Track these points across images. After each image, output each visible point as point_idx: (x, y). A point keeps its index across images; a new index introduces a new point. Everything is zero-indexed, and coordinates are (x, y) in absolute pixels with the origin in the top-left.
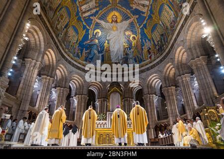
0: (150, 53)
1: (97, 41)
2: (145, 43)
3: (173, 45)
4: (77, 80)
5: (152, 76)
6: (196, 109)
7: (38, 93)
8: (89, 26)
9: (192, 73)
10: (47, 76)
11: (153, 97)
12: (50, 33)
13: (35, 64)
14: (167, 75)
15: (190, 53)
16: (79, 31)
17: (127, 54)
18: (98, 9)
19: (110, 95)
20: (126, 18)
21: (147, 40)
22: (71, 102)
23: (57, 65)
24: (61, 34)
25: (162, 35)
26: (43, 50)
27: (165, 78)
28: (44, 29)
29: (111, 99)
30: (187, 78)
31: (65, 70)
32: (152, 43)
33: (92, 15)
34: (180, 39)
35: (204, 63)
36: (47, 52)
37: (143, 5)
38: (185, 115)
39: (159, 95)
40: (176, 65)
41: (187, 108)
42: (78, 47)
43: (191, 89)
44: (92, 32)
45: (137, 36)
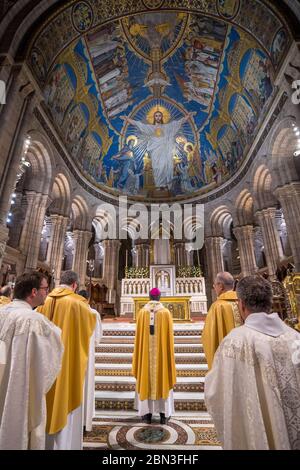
0: (215, 172)
1: (132, 153)
2: (207, 156)
3: (250, 161)
5: (219, 208)
7: (48, 240)
8: (119, 131)
9: (279, 206)
10: (59, 215)
11: (219, 241)
12: (59, 148)
13: (41, 199)
14: (241, 208)
15: (276, 177)
16: (103, 140)
17: (178, 174)
18: (131, 103)
20: (177, 115)
21: (211, 152)
22: (96, 250)
23: (73, 197)
24: (76, 148)
25: (235, 144)
26: (50, 176)
27: (237, 213)
28: (50, 144)
29: (155, 247)
30: (271, 213)
31: (84, 203)
32: (219, 155)
33: (122, 113)
34: (261, 152)
35: (296, 193)
36: (57, 179)
37: (204, 95)
38: (265, 269)
39: (228, 237)
40: (255, 192)
41: (268, 259)
42: (103, 165)
43: (276, 231)
44: (123, 140)
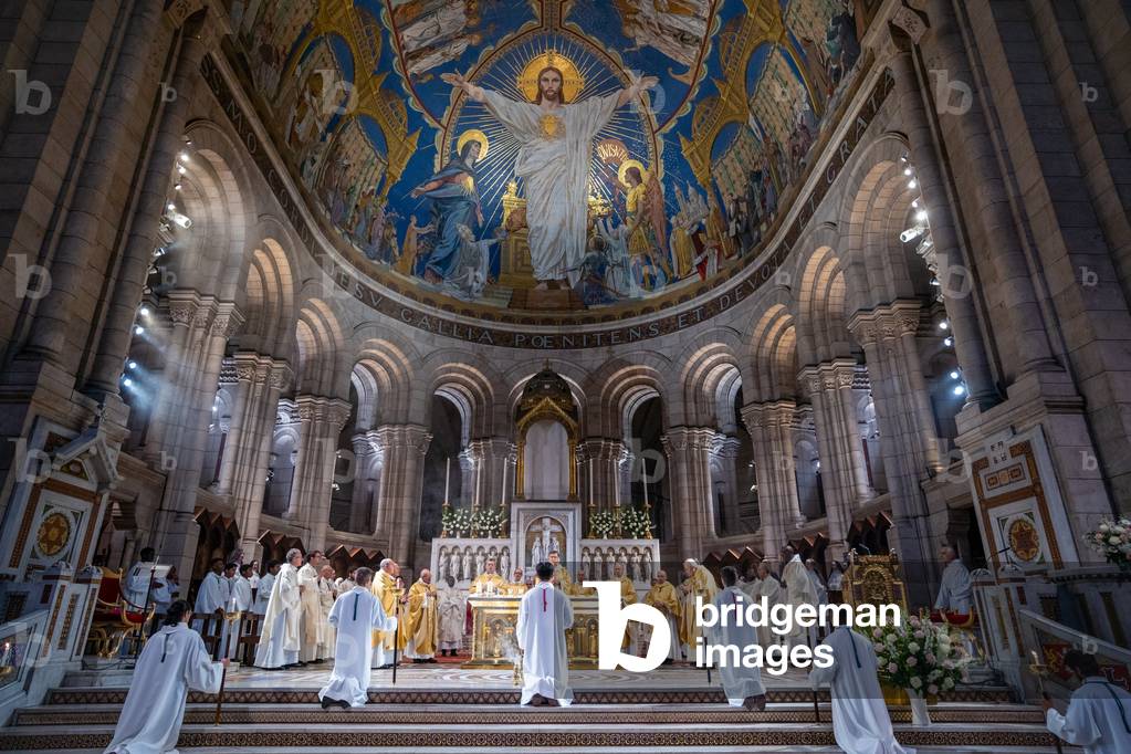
0: (700, 248)
1: (470, 181)
2: (681, 203)
4: (380, 361)
5: (705, 349)
6: (862, 503)
8: (437, 117)
9: (861, 359)
10: (261, 355)
11: (702, 438)
12: (266, 167)
13: (214, 313)
14: (765, 353)
15: (855, 282)
16: (390, 139)
17: (600, 246)
19: (524, 433)
20: (603, 82)
21: (691, 190)
22: (360, 452)
23: (300, 303)
24: (313, 161)
25: (756, 176)
26: (240, 246)
27: (755, 366)
28: (242, 155)
29: (527, 450)
30: (840, 375)
31: (332, 320)
32: (713, 204)
34: (825, 212)
35: (905, 331)
36: (258, 254)
37: (682, 37)
38: (820, 523)
39: (729, 429)
40: (803, 318)
41: (829, 496)
42: (388, 210)
43: (852, 424)
44: (448, 142)
45: (646, 166)
